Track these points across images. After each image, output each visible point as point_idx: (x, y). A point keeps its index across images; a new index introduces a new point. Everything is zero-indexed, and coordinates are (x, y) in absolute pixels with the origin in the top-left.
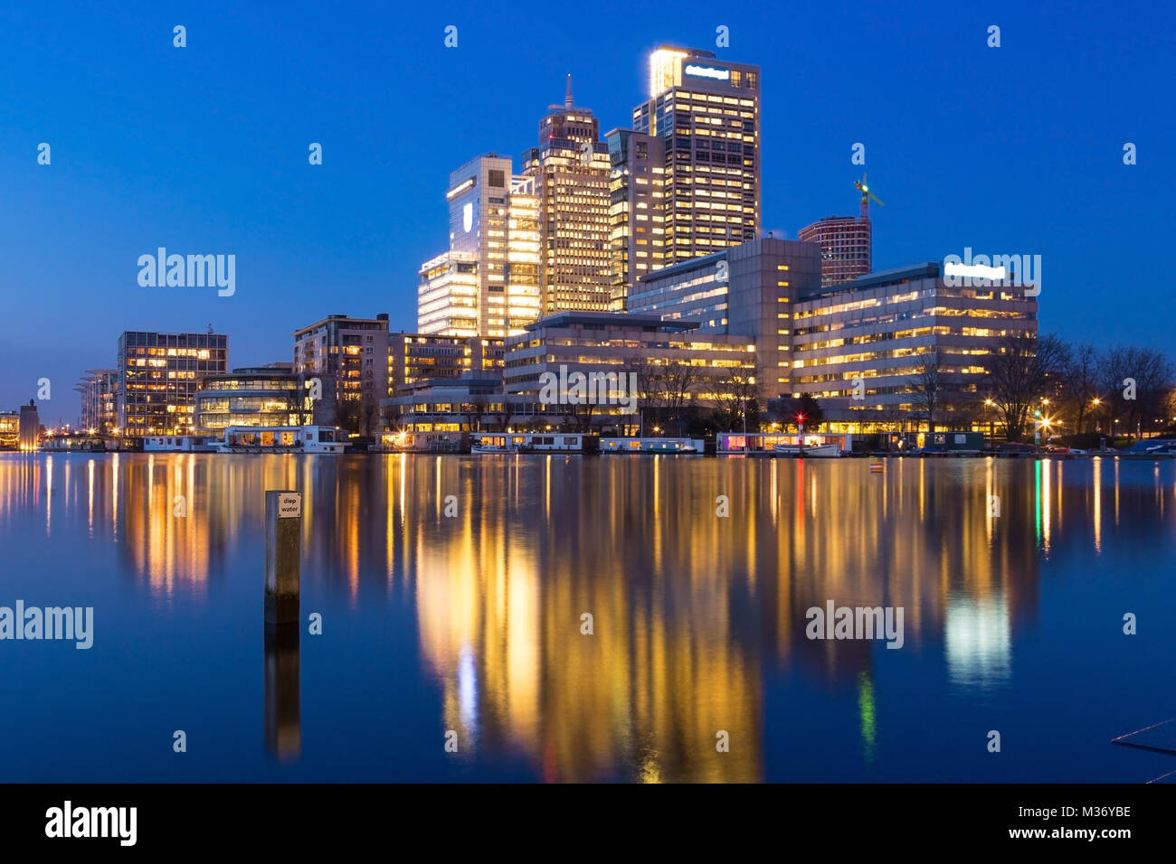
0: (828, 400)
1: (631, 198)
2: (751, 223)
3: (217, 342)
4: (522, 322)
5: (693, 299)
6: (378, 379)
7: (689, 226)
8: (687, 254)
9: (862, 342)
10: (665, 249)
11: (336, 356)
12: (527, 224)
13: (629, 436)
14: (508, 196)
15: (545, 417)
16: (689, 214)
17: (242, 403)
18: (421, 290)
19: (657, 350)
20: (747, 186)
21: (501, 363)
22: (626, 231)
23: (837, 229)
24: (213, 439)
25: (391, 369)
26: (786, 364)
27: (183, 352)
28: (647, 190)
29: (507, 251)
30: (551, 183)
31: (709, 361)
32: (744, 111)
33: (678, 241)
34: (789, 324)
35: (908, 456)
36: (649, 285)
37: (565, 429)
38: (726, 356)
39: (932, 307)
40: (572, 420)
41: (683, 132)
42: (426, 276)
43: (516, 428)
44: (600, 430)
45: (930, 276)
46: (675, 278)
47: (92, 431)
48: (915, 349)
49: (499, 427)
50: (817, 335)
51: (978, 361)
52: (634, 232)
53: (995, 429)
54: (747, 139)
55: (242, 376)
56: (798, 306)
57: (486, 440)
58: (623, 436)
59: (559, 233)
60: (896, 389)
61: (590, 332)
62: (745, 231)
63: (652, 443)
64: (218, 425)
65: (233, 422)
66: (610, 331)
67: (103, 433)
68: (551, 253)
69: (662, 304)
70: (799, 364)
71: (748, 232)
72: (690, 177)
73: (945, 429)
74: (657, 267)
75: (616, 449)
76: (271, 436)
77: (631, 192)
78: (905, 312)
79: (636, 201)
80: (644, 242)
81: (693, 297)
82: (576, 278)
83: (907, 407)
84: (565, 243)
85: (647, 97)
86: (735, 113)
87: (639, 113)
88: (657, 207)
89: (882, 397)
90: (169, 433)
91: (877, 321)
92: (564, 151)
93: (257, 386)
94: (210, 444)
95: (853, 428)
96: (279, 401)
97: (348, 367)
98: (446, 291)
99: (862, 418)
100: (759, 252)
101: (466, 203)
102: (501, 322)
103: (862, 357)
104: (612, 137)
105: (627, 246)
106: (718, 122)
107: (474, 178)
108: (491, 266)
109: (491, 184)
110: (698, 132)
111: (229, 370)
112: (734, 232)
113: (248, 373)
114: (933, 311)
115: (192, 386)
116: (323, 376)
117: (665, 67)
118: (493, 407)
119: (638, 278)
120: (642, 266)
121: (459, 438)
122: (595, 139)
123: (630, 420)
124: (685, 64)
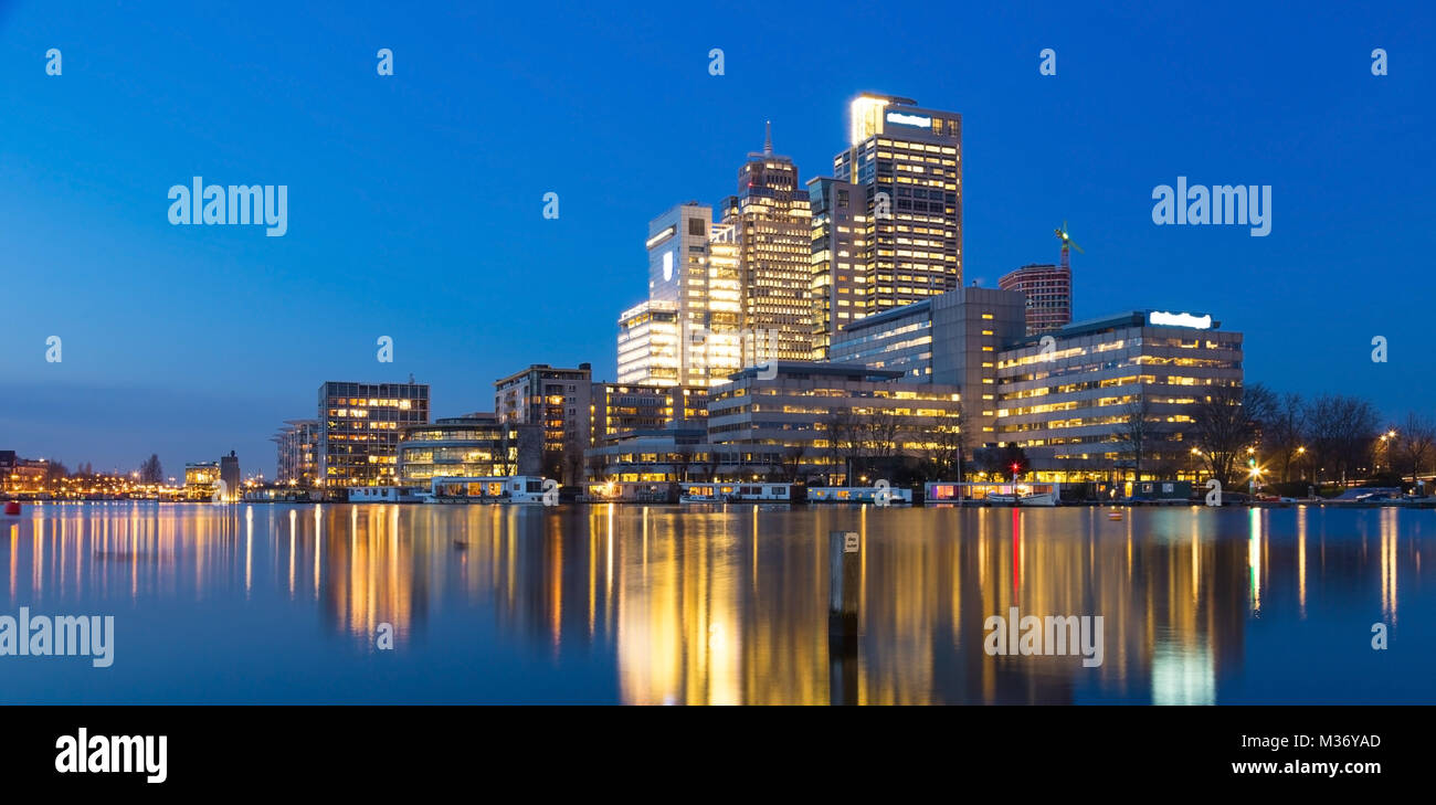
0: (1033, 449)
1: (832, 246)
2: (954, 271)
3: (418, 393)
4: (722, 371)
5: (897, 348)
6: (581, 429)
7: (891, 274)
8: (888, 303)
9: (1067, 391)
10: (867, 298)
11: (539, 406)
12: (728, 272)
13: (835, 485)
14: (708, 244)
15: (752, 467)
16: (891, 262)
17: (445, 454)
18: (621, 339)
19: (862, 400)
20: (949, 234)
21: (703, 412)
22: (827, 280)
23: (1037, 277)
24: (420, 489)
25: (593, 419)
26: (990, 413)
27: (384, 402)
28: (849, 239)
29: (707, 299)
30: (751, 231)
31: (913, 410)
32: (946, 159)
33: (880, 290)
34: (994, 373)
35: (1120, 504)
36: (852, 334)
37: (771, 478)
38: (931, 405)
39: (1138, 356)
40: (779, 470)
41: (885, 180)
42: (626, 325)
43: (722, 478)
44: (805, 480)
45: (1135, 325)
46: (879, 327)
47: (293, 482)
48: (1120, 398)
49: (705, 477)
50: (1022, 384)
51: (1184, 410)
52: (836, 280)
53: (1200, 478)
54: (948, 187)
55: (446, 426)
56: (1003, 355)
57: (694, 489)
58: (828, 485)
59: (758, 282)
60: (1102, 438)
61: (794, 382)
62: (948, 279)
63: (859, 492)
64: (423, 475)
65: (437, 473)
66: (815, 381)
67: (304, 484)
68: (751, 302)
69: (865, 353)
70: (1003, 413)
71: (949, 282)
72: (891, 225)
73: (1152, 478)
74: (860, 316)
75: (824, 498)
76: (478, 487)
77: (833, 241)
78: (1110, 363)
79: (838, 249)
80: (846, 291)
81: (897, 346)
82: (776, 327)
83: (1113, 456)
84: (765, 291)
85: (848, 144)
86: (937, 161)
87: (840, 161)
88: (859, 256)
89: (1088, 446)
90: (371, 483)
91: (1083, 370)
92: (763, 199)
93: (461, 436)
94: (416, 495)
96: (483, 451)
97: (550, 418)
98: (646, 340)
99: (1069, 467)
100: (964, 301)
101: (669, 250)
102: (702, 372)
103: (1067, 406)
104: (814, 186)
105: (828, 295)
106: (920, 170)
107: (674, 227)
109: (691, 233)
110: (901, 180)
111: (431, 420)
112: (937, 281)
113: (452, 423)
114: (1139, 361)
115: (394, 436)
116: (524, 426)
117: (866, 115)
118: (698, 457)
119: (840, 327)
120: (842, 315)
121: (667, 487)
122: (795, 187)
123: (836, 470)
124: (887, 111)
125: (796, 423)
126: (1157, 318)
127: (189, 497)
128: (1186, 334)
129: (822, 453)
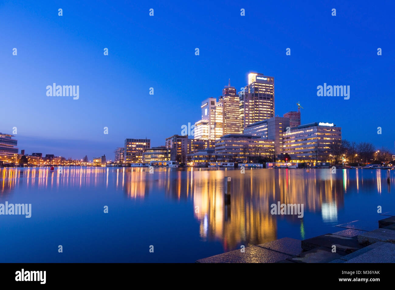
0: (292, 155)
2: (273, 113)
3: (148, 141)
4: (219, 136)
6: (185, 150)
7: (258, 114)
8: (257, 120)
9: (300, 141)
10: (252, 119)
11: (176, 144)
13: (245, 163)
14: (215, 107)
15: (225, 159)
16: (258, 111)
17: (154, 156)
18: (195, 129)
19: (251, 143)
20: (271, 105)
21: (214, 146)
22: (243, 115)
23: (292, 114)
24: (147, 164)
25: (188, 147)
26: (282, 146)
27: (140, 143)
28: (248, 106)
29: (215, 120)
30: (225, 104)
31: (263, 146)
32: (271, 87)
33: (255, 117)
34: (282, 137)
35: (312, 168)
36: (249, 128)
37: (230, 161)
38: (267, 144)
39: (316, 133)
40: (231, 159)
41: (256, 92)
42: (196, 126)
43: (218, 161)
44: (238, 162)
45: (315, 126)
46: (255, 126)
47: (118, 162)
48: (312, 143)
49: (214, 161)
50: (289, 139)
51: (328, 145)
52: (245, 115)
53: (332, 162)
54: (271, 94)
56: (284, 132)
57: (212, 164)
58: (243, 163)
59: (227, 116)
60: (308, 152)
61: (235, 139)
62: (271, 115)
63: (251, 165)
64: (148, 160)
65: (152, 160)
66: (240, 139)
67: (121, 162)
68: (225, 120)
69: (252, 132)
70: (284, 146)
71: (272, 115)
72: (258, 103)
73: (320, 162)
74: (251, 123)
76: (161, 163)
77: (244, 106)
78: (310, 134)
79: (245, 108)
80: (247, 118)
81: (259, 131)
82: (231, 126)
83: (311, 156)
84: (229, 118)
85: (248, 84)
86: (269, 88)
87: (246, 88)
88: (250, 110)
89: (305, 154)
90: (136, 162)
91: (303, 136)
92: (228, 97)
93: (157, 151)
94: (147, 165)
95: (298, 161)
96: (162, 155)
97: (178, 147)
99: (300, 159)
100: (275, 120)
101: (206, 108)
102: (214, 136)
103: (300, 145)
105: (243, 119)
106: (264, 90)
107: (207, 103)
108: (211, 123)
109: (212, 104)
110: (260, 92)
111: (151, 148)
112: (269, 115)
113: (155, 148)
114: (316, 134)
115: (142, 151)
116: (172, 149)
117: (252, 77)
118: (213, 156)
119: (246, 126)
120: (247, 123)
121: (205, 164)
122: (236, 94)
123: (245, 159)
124: (257, 77)
125: (236, 148)
126: (321, 124)
127: (94, 165)
128: (328, 128)
129: (242, 156)
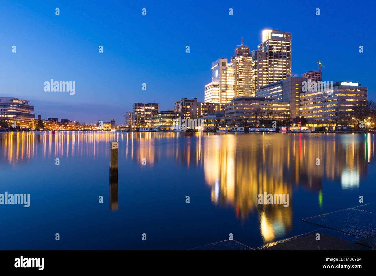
0: (309, 118)
1: (257, 68)
2: (289, 73)
3: (156, 105)
4: (230, 99)
5: (273, 93)
6: (194, 113)
7: (273, 74)
8: (272, 81)
9: (318, 103)
10: (266, 80)
11: (184, 108)
12: (231, 75)
13: (257, 127)
14: (227, 68)
15: (235, 123)
16: (273, 71)
17: (162, 120)
18: (205, 92)
19: (264, 106)
20: (288, 64)
21: (225, 109)
22: (256, 76)
23: (312, 74)
24: (155, 128)
26: (298, 109)
27: (148, 108)
28: (262, 66)
29: (226, 82)
30: (237, 65)
31: (277, 108)
32: (287, 45)
33: (270, 78)
34: (299, 99)
35: (330, 132)
36: (262, 89)
37: (240, 126)
38: (282, 107)
39: (337, 94)
40: (242, 124)
41: (271, 51)
42: (206, 88)
43: (228, 125)
44: (249, 126)
45: (337, 86)
46: (269, 87)
47: (127, 127)
48: (333, 105)
49: (223, 125)
50: (306, 101)
51: (350, 108)
52: (258, 76)
53: (355, 125)
54: (288, 52)
55: (162, 113)
56: (301, 94)
57: (220, 128)
58: (255, 127)
59: (239, 77)
60: (327, 115)
61: (247, 101)
62: (287, 75)
63: (262, 129)
64: (156, 125)
65: (160, 124)
66: (252, 101)
67: (130, 127)
68: (238, 82)
69: (265, 94)
70: (301, 109)
72: (273, 62)
73: (341, 125)
74: (264, 85)
75: (253, 131)
76: (168, 128)
77: (258, 66)
78: (330, 95)
79: (259, 68)
80: (261, 79)
81: (273, 92)
82: (243, 88)
83: (331, 120)
84: (241, 79)
85: (262, 42)
86: (285, 45)
87: (260, 46)
88: (264, 70)
90: (145, 127)
91: (322, 98)
92: (241, 57)
93: (165, 115)
94: (154, 130)
95: (316, 125)
96: (170, 119)
97: (187, 111)
98: (211, 92)
99: (318, 123)
100: (291, 81)
101: (217, 70)
102: (225, 99)
103: (318, 107)
104: (253, 52)
105: (257, 80)
106: (280, 48)
107: (218, 64)
108: (222, 86)
109: (222, 65)
110: (275, 50)
111: (159, 112)
112: (284, 76)
113: (163, 113)
115: (150, 116)
116: (180, 113)
117: (266, 34)
118: (222, 120)
119: (259, 88)
120: (260, 85)
121: (214, 128)
122: (249, 53)
123: (257, 123)
124: (272, 33)
125: (247, 112)
126: (343, 84)
127: (104, 130)
128: (351, 88)
129: (253, 119)
